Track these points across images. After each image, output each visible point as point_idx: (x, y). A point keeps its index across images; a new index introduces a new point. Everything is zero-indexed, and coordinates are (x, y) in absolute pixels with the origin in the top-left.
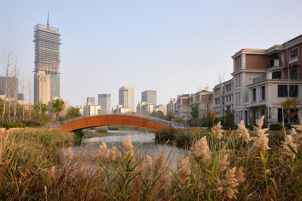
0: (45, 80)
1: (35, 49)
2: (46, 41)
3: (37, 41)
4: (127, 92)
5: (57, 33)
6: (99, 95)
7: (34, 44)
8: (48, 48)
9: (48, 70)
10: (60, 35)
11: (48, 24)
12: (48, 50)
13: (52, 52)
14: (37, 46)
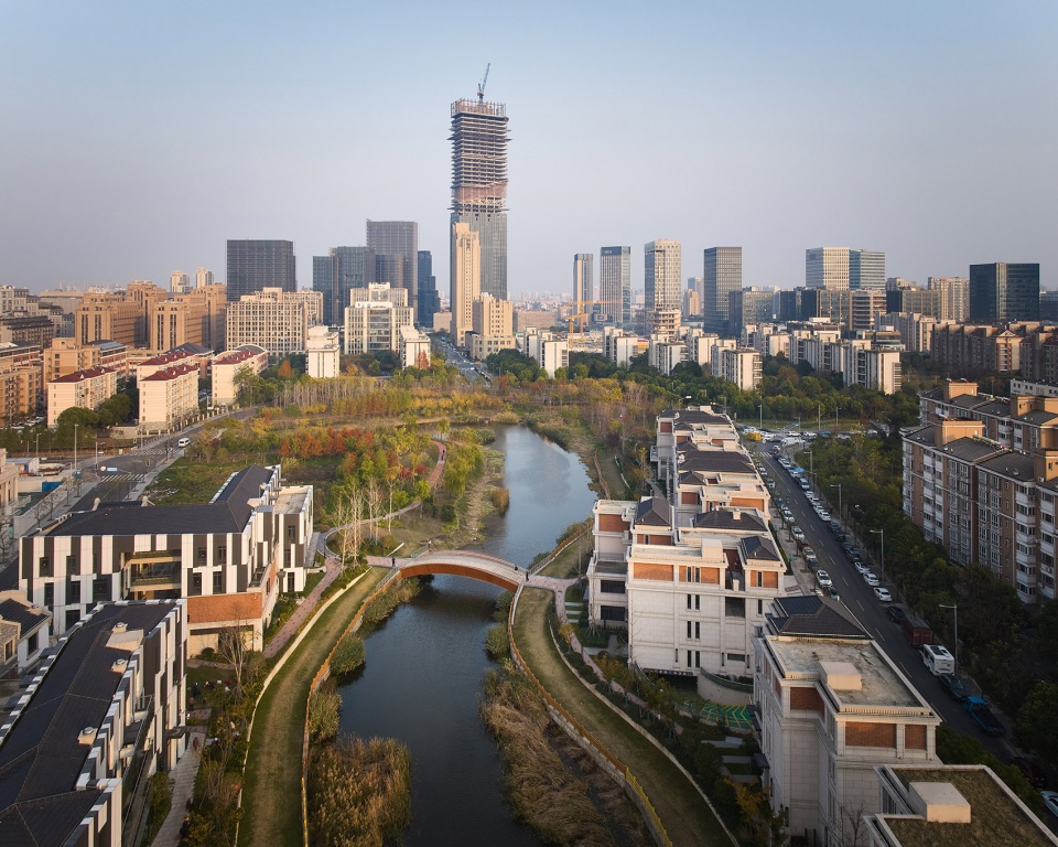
0: (468, 244)
1: (453, 157)
2: (476, 137)
3: (456, 138)
4: (662, 254)
5: (499, 116)
6: (603, 249)
7: (450, 144)
8: (482, 153)
9: (480, 203)
10: (507, 119)
11: (481, 96)
12: (480, 157)
13: (489, 162)
14: (457, 149)
